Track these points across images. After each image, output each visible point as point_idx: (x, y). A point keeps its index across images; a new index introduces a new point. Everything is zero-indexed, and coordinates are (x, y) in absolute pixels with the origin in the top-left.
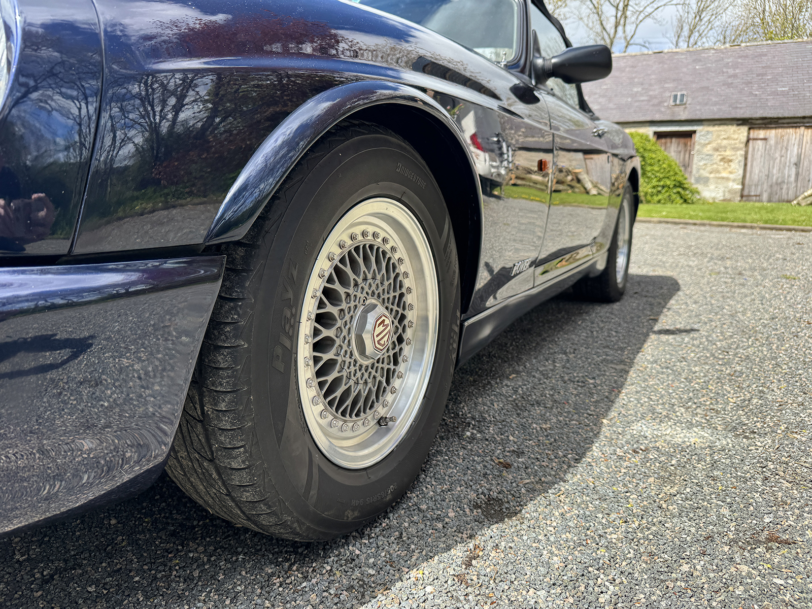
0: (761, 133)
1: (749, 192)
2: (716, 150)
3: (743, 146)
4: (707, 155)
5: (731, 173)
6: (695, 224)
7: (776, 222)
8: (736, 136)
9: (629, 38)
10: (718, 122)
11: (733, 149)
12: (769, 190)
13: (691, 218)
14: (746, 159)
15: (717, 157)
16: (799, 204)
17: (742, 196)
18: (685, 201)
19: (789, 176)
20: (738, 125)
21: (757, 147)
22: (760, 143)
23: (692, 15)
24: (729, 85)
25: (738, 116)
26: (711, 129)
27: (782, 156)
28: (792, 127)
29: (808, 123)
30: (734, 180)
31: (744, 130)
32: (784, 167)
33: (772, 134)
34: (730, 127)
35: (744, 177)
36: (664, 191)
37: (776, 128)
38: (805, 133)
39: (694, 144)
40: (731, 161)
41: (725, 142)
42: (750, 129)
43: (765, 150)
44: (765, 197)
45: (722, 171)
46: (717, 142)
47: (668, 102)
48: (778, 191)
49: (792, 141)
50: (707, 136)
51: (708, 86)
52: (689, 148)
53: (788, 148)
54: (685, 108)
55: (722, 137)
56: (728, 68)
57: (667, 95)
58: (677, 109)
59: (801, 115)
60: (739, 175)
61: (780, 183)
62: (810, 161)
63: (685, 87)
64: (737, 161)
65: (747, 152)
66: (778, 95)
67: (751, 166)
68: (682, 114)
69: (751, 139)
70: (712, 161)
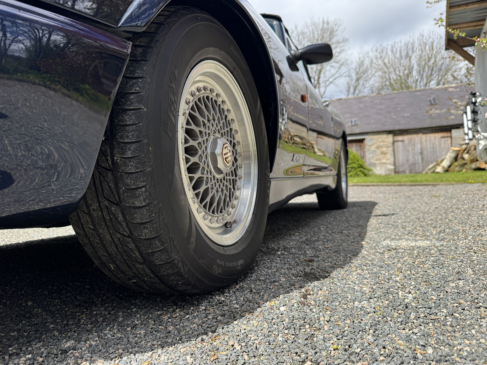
0: (400, 138)
1: (398, 170)
2: (378, 148)
3: (391, 145)
4: (373, 151)
5: (387, 160)
6: (373, 185)
7: (417, 181)
8: (387, 140)
9: (322, 94)
10: (376, 133)
11: (386, 147)
12: (409, 168)
13: (371, 182)
14: (394, 152)
15: (378, 152)
16: (427, 173)
17: (396, 172)
18: (365, 175)
19: (418, 160)
20: (387, 134)
21: (398, 145)
22: (400, 144)
23: (354, 82)
24: (379, 114)
25: (386, 130)
26: (372, 137)
27: (412, 150)
28: (415, 134)
29: (423, 131)
30: (390, 164)
31: (390, 136)
32: (414, 155)
33: (406, 138)
34: (383, 135)
35: (395, 161)
36: (353, 170)
37: (407, 135)
38: (422, 136)
39: (365, 146)
40: (386, 153)
42: (393, 136)
43: (403, 147)
44: (407, 172)
45: (382, 159)
46: (377, 144)
47: (348, 124)
48: (414, 168)
49: (416, 141)
50: (371, 141)
51: (368, 115)
52: (362, 148)
53: (415, 145)
54: (357, 127)
55: (379, 141)
56: (377, 106)
57: (346, 120)
58: (353, 128)
59: (418, 127)
60: (392, 161)
61: (414, 164)
62: (427, 151)
63: (356, 116)
64: (389, 153)
65: (394, 148)
66: (405, 118)
67: (397, 156)
68: (356, 130)
69: (395, 141)
70: (375, 154)
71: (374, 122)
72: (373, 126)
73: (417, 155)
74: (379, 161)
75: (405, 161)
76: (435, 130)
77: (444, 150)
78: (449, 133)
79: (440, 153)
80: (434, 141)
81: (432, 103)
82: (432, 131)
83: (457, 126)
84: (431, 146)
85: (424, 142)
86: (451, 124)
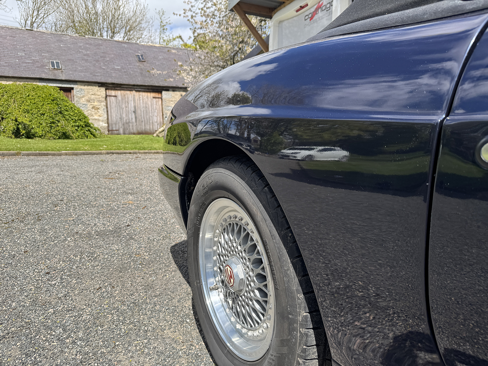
0: (113, 93)
1: (112, 128)
2: (89, 101)
3: (104, 99)
4: (84, 105)
5: (100, 116)
8: (99, 93)
10: (87, 84)
11: (99, 101)
12: (123, 127)
14: (107, 108)
15: (89, 106)
16: (158, 136)
17: (109, 131)
20: (99, 86)
21: (112, 101)
22: (113, 99)
24: (86, 61)
25: (99, 81)
26: (83, 87)
27: (126, 107)
28: (129, 90)
29: (136, 88)
30: (102, 121)
31: (103, 89)
32: (128, 113)
33: (119, 93)
34: (94, 87)
35: (108, 119)
37: (120, 90)
38: (136, 94)
39: (73, 96)
40: (99, 109)
41: (93, 96)
42: (106, 89)
43: (117, 103)
44: (121, 131)
45: (94, 115)
46: (88, 96)
47: (49, 66)
48: (128, 128)
49: (130, 98)
50: (81, 92)
51: (72, 59)
52: (70, 99)
53: (129, 102)
54: (62, 72)
55: (91, 93)
56: (82, 50)
57: (46, 61)
58: (56, 72)
59: (132, 83)
60: (105, 117)
61: (128, 123)
62: (141, 111)
63: (57, 57)
64: (102, 109)
65: (107, 104)
66: (116, 71)
67: (111, 112)
68: (61, 75)
69: (107, 96)
70: (87, 108)
71: (81, 69)
72: (82, 74)
73: (131, 113)
74: (92, 117)
75: (119, 119)
76: (148, 89)
77: (156, 111)
78: (160, 95)
79: (153, 114)
80: (147, 100)
81: (141, 60)
82: (145, 89)
83: (168, 89)
84: (144, 105)
85: (137, 100)
86: (162, 85)
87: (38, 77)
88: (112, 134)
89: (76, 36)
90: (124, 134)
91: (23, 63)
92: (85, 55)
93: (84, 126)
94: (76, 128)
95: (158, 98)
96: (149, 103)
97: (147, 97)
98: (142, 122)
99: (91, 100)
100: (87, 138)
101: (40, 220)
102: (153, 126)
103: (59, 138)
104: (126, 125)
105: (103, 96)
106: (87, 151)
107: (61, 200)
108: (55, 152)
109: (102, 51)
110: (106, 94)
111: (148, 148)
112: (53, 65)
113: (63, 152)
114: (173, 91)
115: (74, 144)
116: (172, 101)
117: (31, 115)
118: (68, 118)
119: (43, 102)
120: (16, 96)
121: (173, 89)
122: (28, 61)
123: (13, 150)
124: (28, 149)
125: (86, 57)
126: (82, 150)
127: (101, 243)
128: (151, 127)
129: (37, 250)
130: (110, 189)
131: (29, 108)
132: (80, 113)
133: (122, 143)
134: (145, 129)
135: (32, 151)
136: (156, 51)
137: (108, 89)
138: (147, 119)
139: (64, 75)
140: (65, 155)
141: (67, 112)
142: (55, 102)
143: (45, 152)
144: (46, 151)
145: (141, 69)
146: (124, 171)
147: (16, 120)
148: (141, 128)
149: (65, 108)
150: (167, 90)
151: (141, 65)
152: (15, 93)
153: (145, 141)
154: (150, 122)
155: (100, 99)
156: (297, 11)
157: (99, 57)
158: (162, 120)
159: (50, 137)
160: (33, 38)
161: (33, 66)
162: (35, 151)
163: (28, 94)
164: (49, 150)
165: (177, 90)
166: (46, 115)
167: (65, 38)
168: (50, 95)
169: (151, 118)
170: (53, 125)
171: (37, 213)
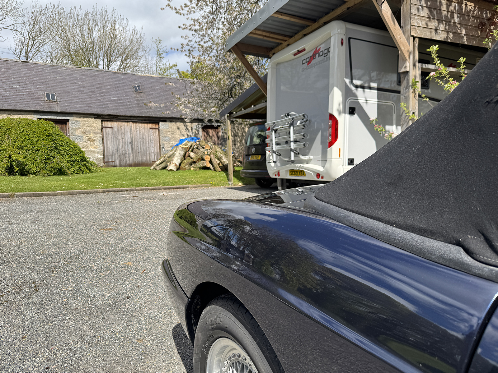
0: (109, 124)
1: (108, 159)
2: (84, 133)
3: (100, 131)
4: (79, 136)
5: (95, 148)
8: (95, 125)
10: (83, 116)
11: (94, 133)
12: (119, 158)
14: (103, 139)
15: (85, 138)
16: (155, 169)
17: (104, 163)
18: (90, 171)
19: (128, 150)
20: (95, 118)
21: (108, 132)
22: (109, 130)
24: (82, 92)
25: (95, 113)
26: (78, 119)
27: (123, 138)
28: (125, 121)
29: (133, 120)
30: (98, 153)
31: (99, 121)
32: (125, 144)
33: (115, 124)
34: (90, 119)
35: (104, 150)
36: (75, 164)
37: (116, 121)
38: (132, 125)
39: (69, 128)
40: (94, 140)
41: (88, 128)
42: (102, 121)
43: (113, 134)
44: (117, 163)
45: (90, 147)
46: (84, 128)
47: (44, 98)
48: (124, 159)
49: (127, 130)
50: (77, 124)
51: (68, 90)
52: (66, 131)
53: (125, 133)
54: (57, 104)
55: (86, 125)
56: (78, 81)
57: (41, 93)
58: (52, 104)
59: (129, 115)
60: (101, 149)
61: (124, 154)
62: (137, 141)
63: (52, 89)
64: (98, 141)
65: (103, 135)
66: (112, 102)
67: (107, 143)
68: (56, 107)
69: (104, 127)
70: (82, 140)
71: (77, 100)
72: (78, 106)
73: (127, 144)
74: (87, 149)
75: (115, 151)
76: (145, 120)
77: (153, 141)
78: (157, 125)
79: (150, 145)
80: (144, 131)
81: (138, 90)
82: (141, 120)
83: (165, 119)
84: (141, 136)
85: (134, 131)
86: (159, 116)
87: (33, 109)
88: (108, 166)
89: (72, 68)
90: (121, 166)
91: (17, 95)
92: (81, 87)
93: (79, 161)
94: (72, 163)
95: (156, 129)
96: (146, 134)
97: (144, 128)
98: (139, 153)
99: (87, 132)
100: (83, 173)
101: (37, 290)
102: (150, 157)
103: (54, 174)
104: (122, 157)
105: (99, 128)
106: (83, 190)
107: (58, 262)
108: (50, 192)
109: (99, 83)
110: (102, 126)
111: (146, 184)
112: (48, 97)
113: (58, 192)
114: (171, 122)
115: (69, 182)
116: (169, 132)
117: (25, 152)
118: (63, 153)
119: (37, 138)
120: (11, 132)
121: (170, 120)
122: (23, 94)
123: (7, 192)
124: (22, 190)
125: (82, 89)
126: (78, 189)
127: (102, 323)
128: (148, 157)
129: (36, 335)
130: (108, 245)
131: (24, 144)
132: (76, 148)
133: (118, 179)
134: (141, 160)
135: (26, 192)
136: (153, 82)
137: (104, 121)
138: (144, 150)
139: (59, 107)
140: (60, 195)
141: (63, 147)
142: (50, 137)
143: (40, 193)
144: (41, 191)
145: (138, 100)
146: (121, 218)
147: (10, 157)
148: (137, 159)
149: (61, 143)
150: (165, 121)
151: (138, 96)
152: (9, 128)
153: (142, 176)
154: (146, 153)
155: (96, 131)
156: (295, 55)
157: (96, 88)
158: (159, 151)
159: (45, 174)
160: (28, 70)
161: (28, 98)
162: (29, 192)
163: (22, 130)
164: (43, 191)
165: (174, 120)
166: (41, 151)
167: (61, 70)
168: (45, 130)
169: (147, 148)
170: (47, 161)
171: (33, 281)
